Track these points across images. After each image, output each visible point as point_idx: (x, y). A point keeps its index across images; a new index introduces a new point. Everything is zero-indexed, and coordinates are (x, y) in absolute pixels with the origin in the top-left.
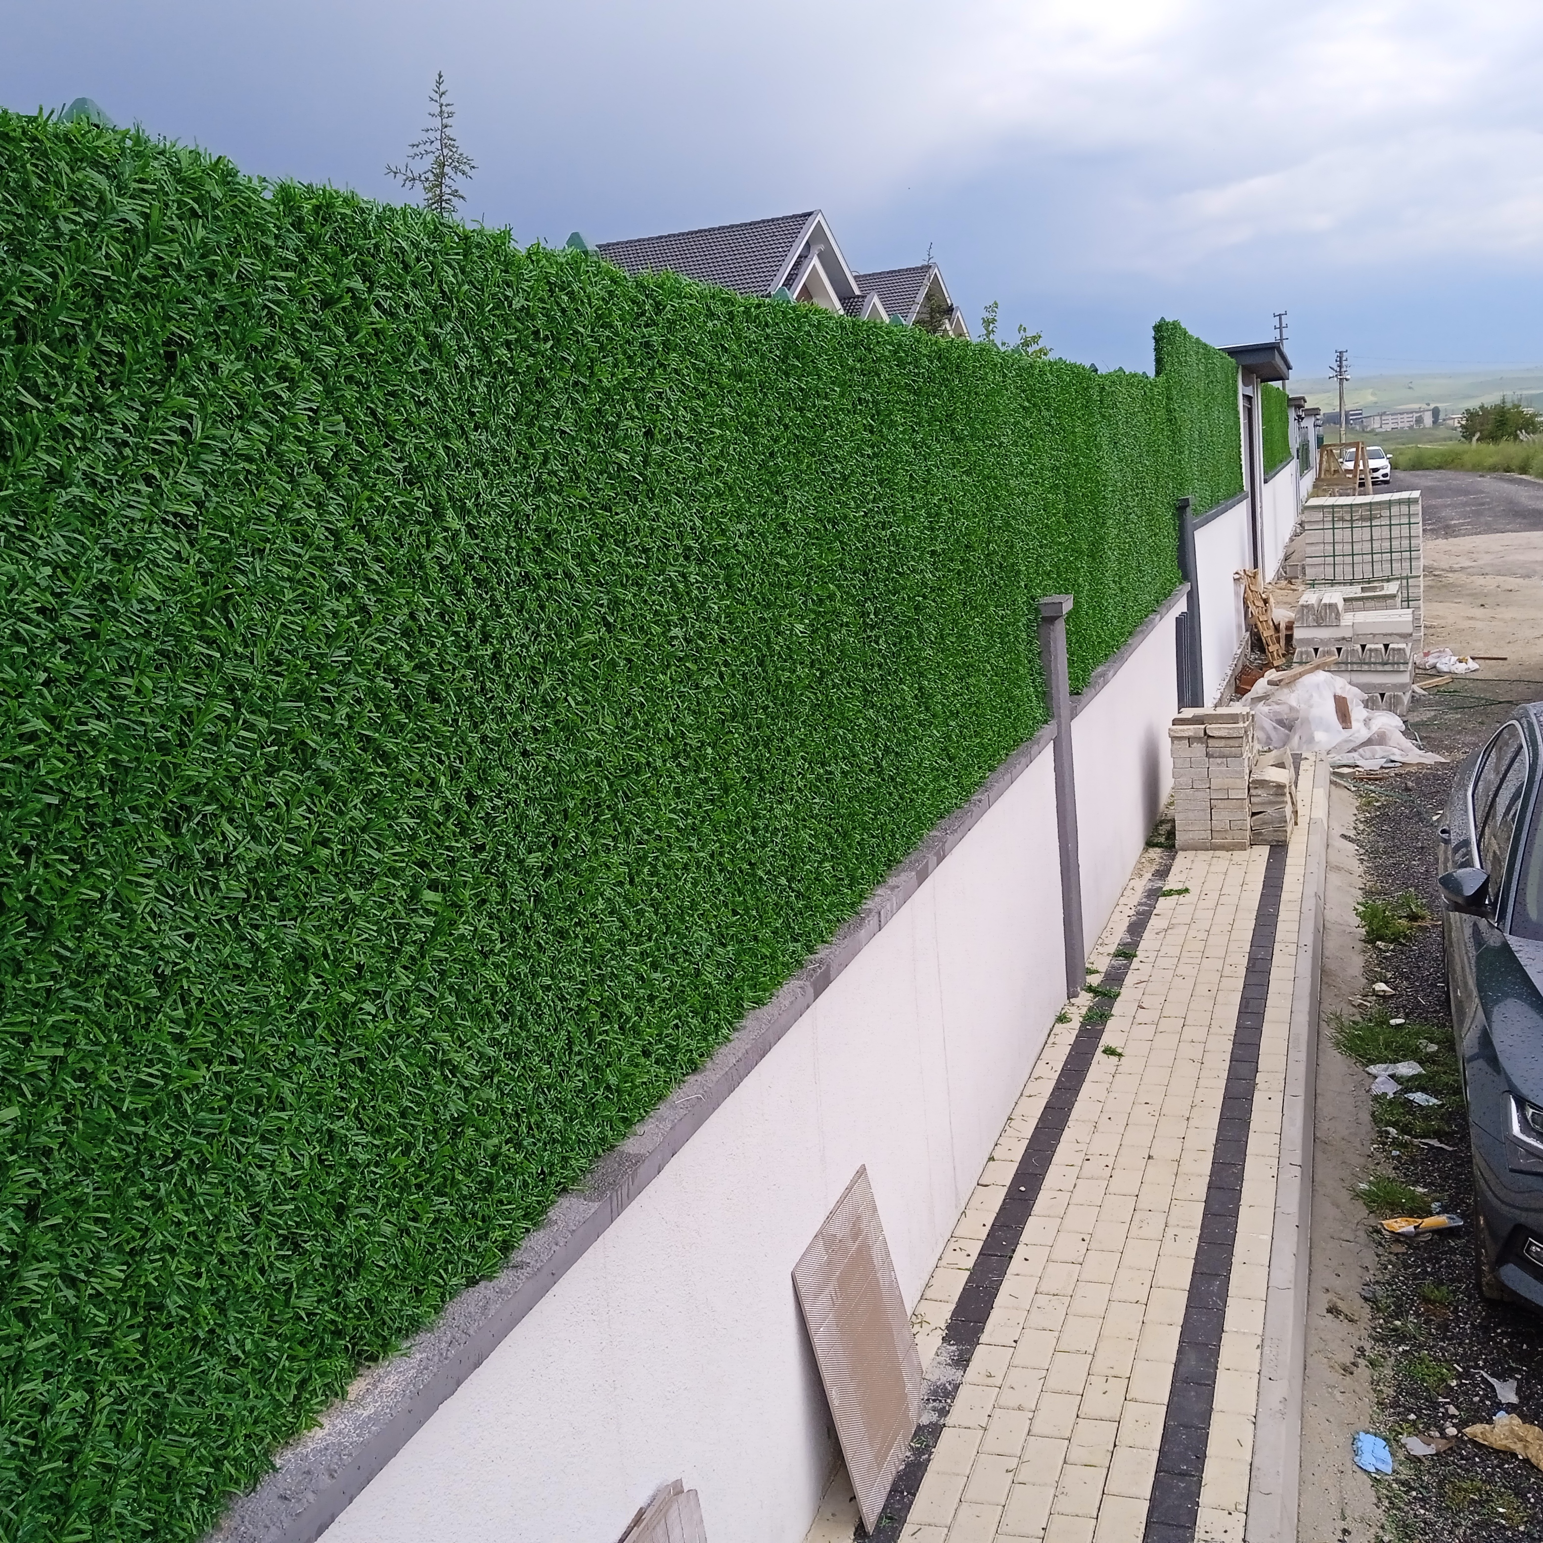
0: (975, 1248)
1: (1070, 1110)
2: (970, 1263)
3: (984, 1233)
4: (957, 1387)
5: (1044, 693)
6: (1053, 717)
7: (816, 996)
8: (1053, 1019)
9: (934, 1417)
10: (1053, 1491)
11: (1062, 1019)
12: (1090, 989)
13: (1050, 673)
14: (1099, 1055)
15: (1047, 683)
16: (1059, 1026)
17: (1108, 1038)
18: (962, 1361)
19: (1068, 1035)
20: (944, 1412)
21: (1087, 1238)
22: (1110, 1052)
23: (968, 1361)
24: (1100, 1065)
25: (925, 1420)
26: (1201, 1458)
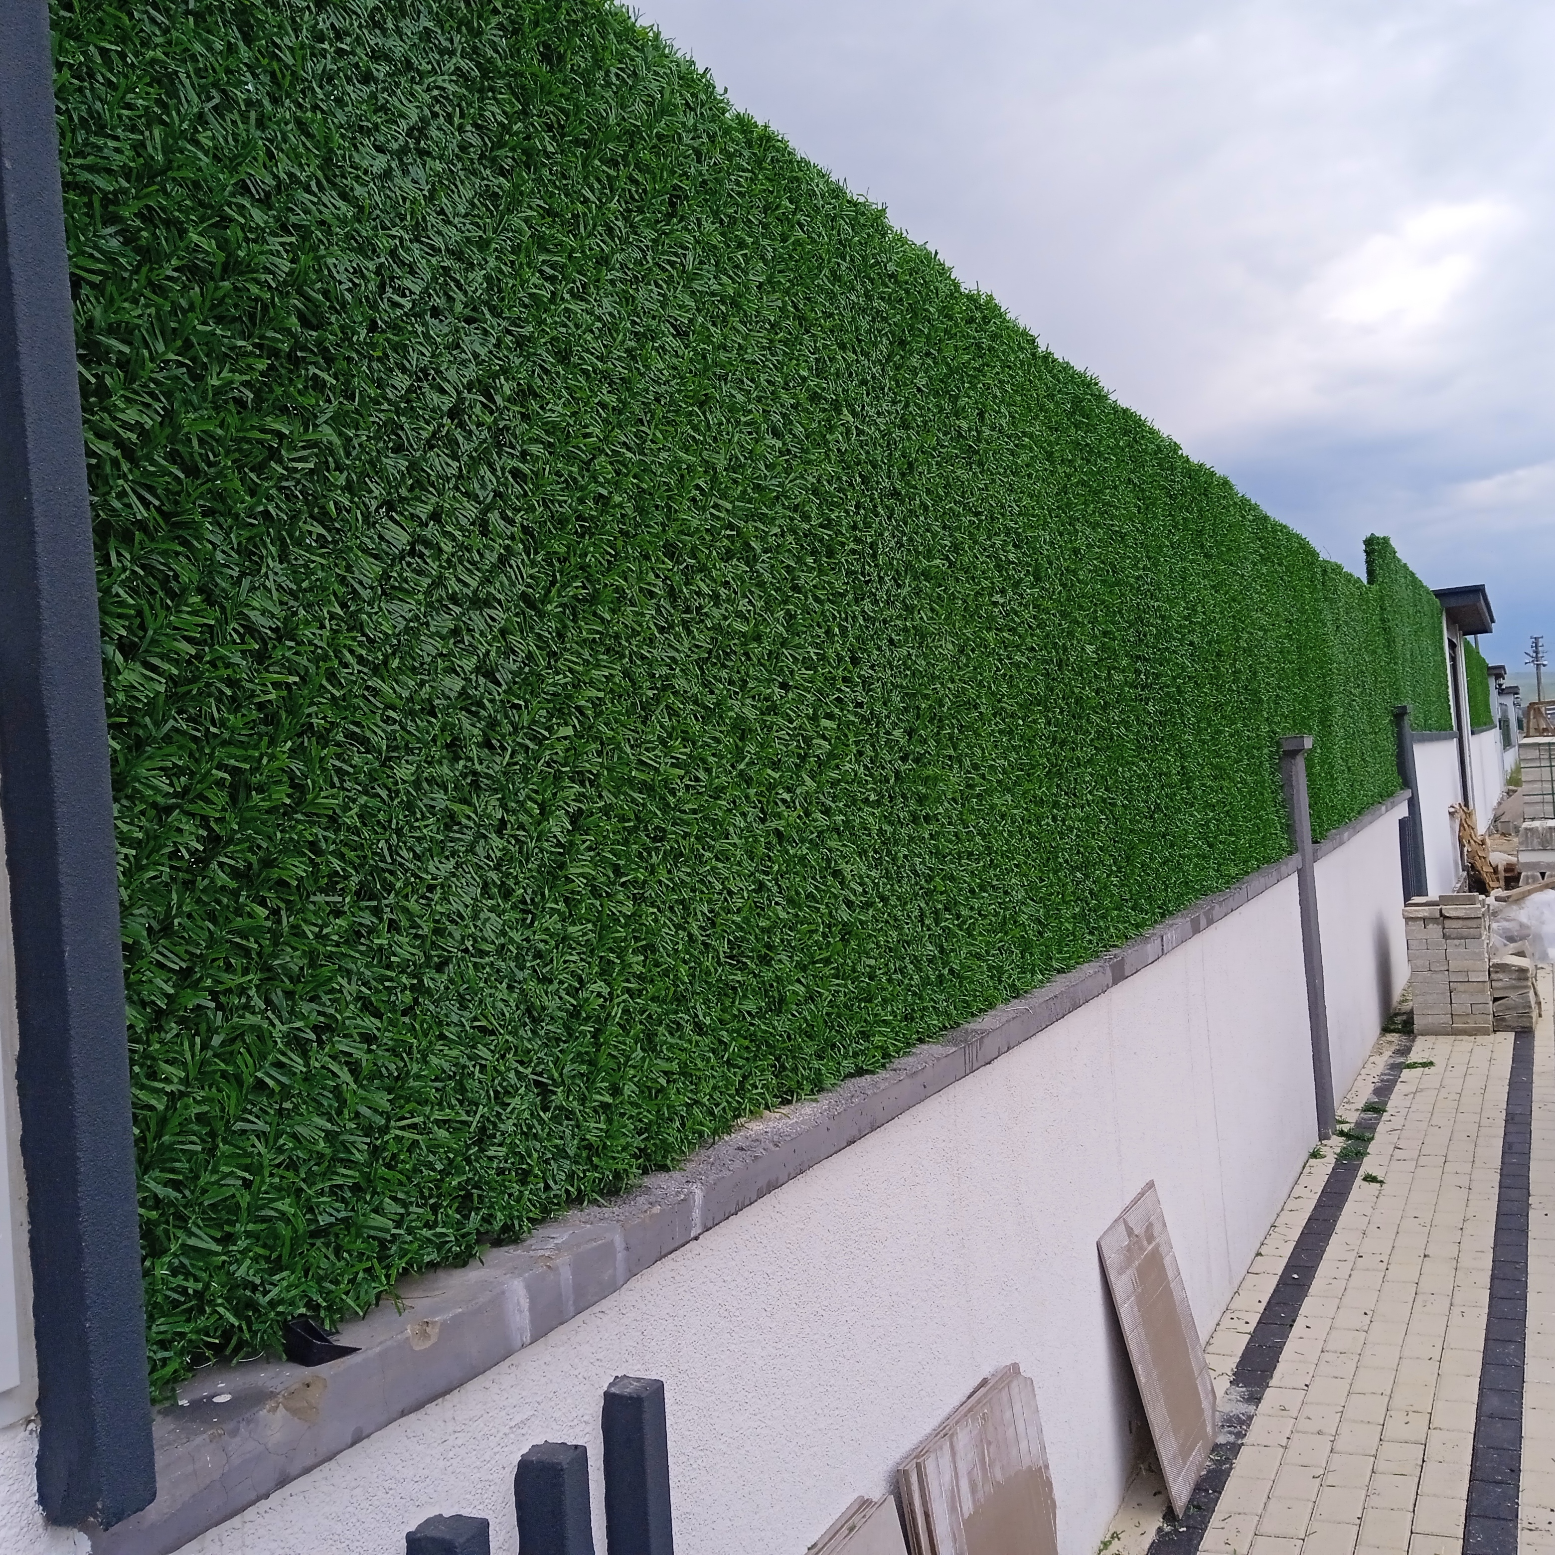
0: (1254, 1319)
1: (1335, 1221)
2: (1251, 1328)
3: (1261, 1308)
4: (1251, 1418)
5: (1288, 826)
6: (1297, 850)
7: (1115, 983)
8: (1306, 1155)
9: (1232, 1438)
10: (1364, 1492)
11: (1315, 1155)
12: (1342, 1133)
13: (1292, 807)
14: (1358, 1181)
15: (1290, 816)
16: (1313, 1161)
17: (1368, 1166)
18: (1255, 1399)
19: (1323, 1169)
20: (1241, 1435)
21: (1370, 1313)
22: (1370, 1179)
23: (1259, 1400)
24: (1360, 1191)
25: (1222, 1439)
26: (1516, 1471)
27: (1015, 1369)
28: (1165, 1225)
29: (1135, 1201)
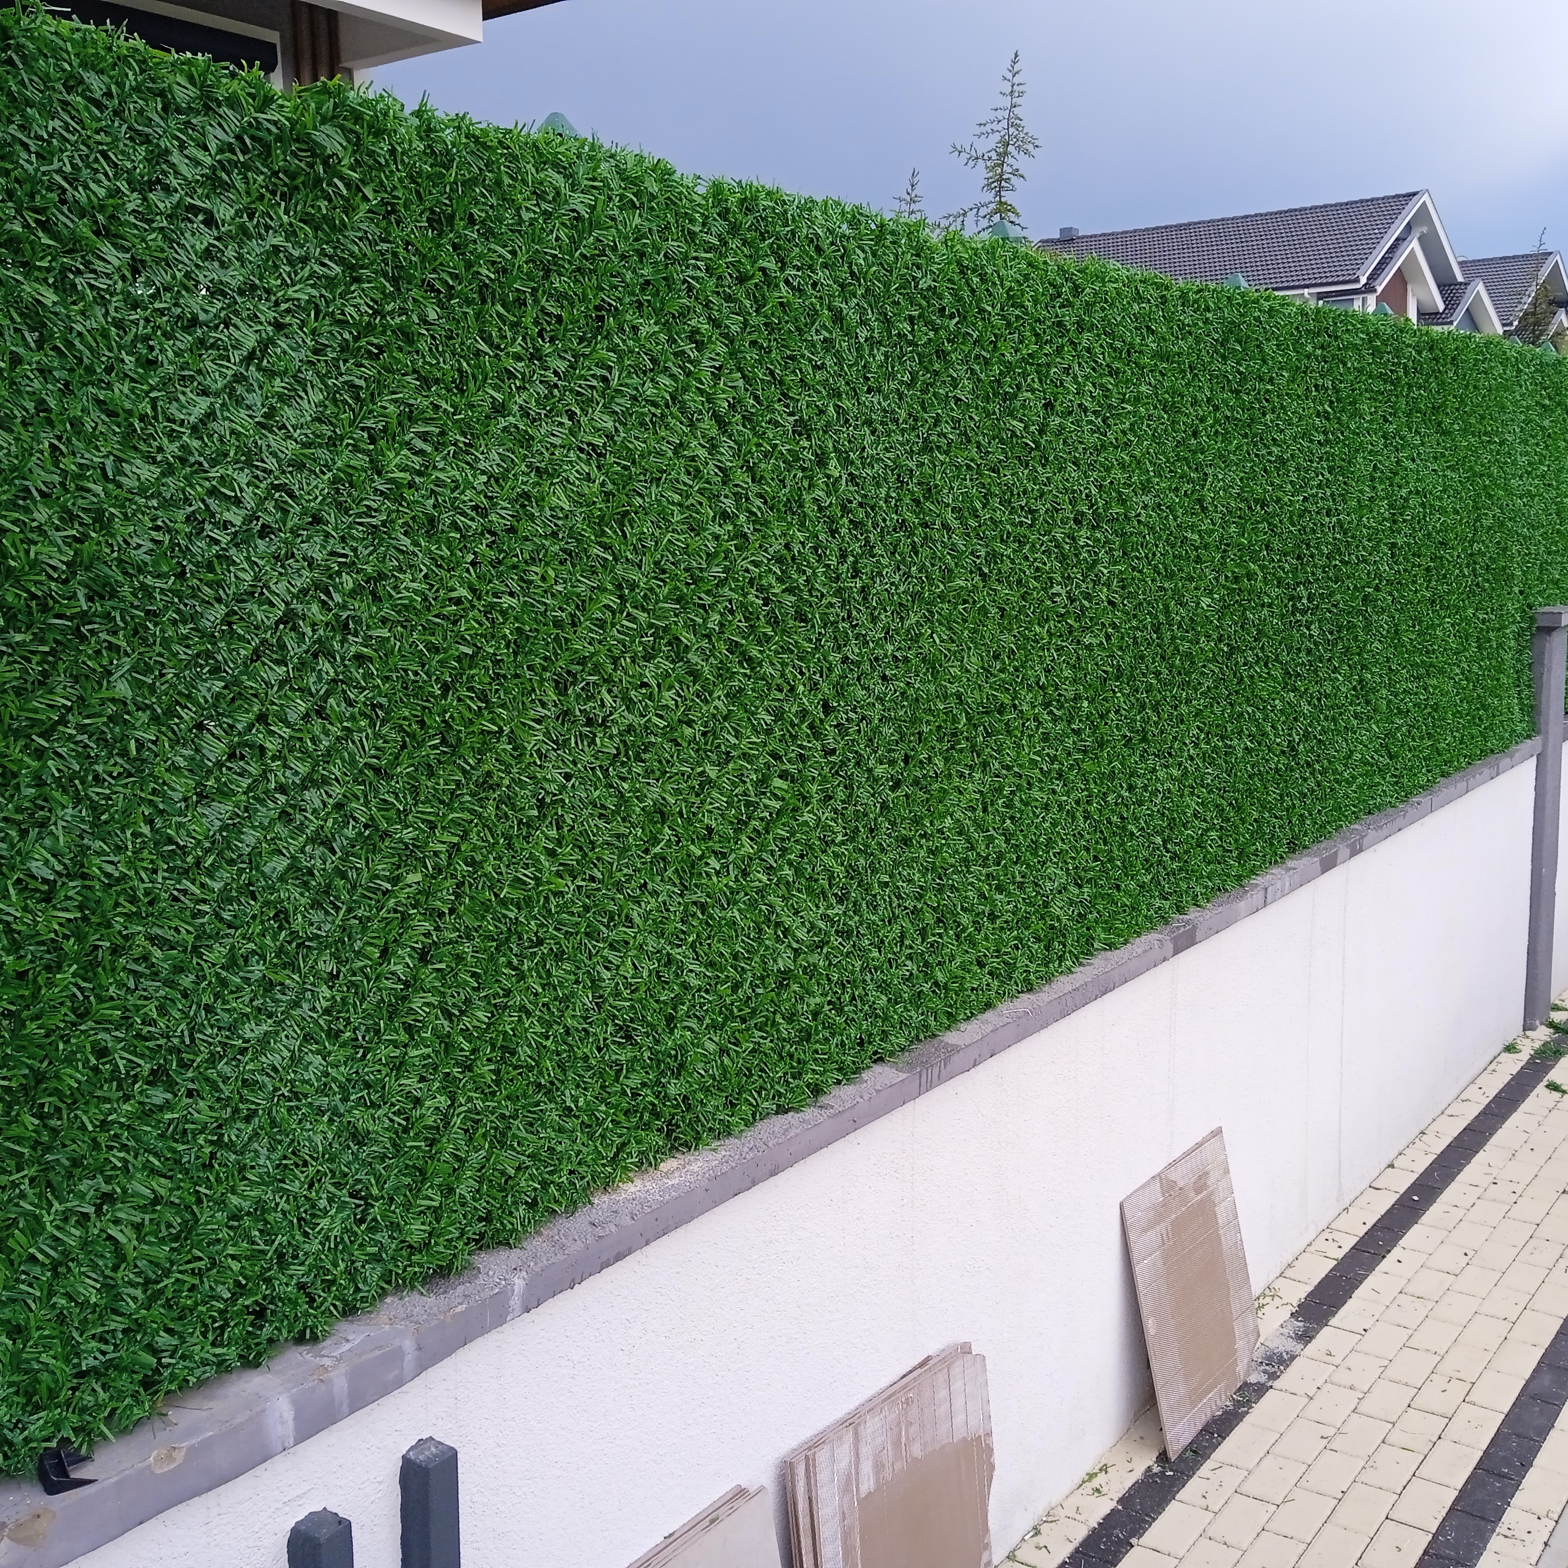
0: (1349, 1243)
1: (1491, 1135)
2: (1340, 1254)
3: (1362, 1231)
4: (1293, 1358)
5: (1532, 707)
6: (1538, 733)
7: (1176, 952)
8: (1501, 1047)
9: (1263, 1378)
10: (1363, 1463)
11: (1510, 1048)
12: (1551, 1025)
13: (1540, 689)
14: (1541, 1089)
15: (1536, 695)
16: (1505, 1056)
17: (1554, 1075)
18: (1306, 1337)
19: (1512, 1065)
20: (1273, 1376)
21: (1471, 1253)
22: (1554, 1087)
23: (1312, 1338)
24: (1539, 1097)
25: (1253, 1379)
26: (1526, 1465)
27: (965, 1349)
28: (1227, 1171)
29: (1187, 1154)
